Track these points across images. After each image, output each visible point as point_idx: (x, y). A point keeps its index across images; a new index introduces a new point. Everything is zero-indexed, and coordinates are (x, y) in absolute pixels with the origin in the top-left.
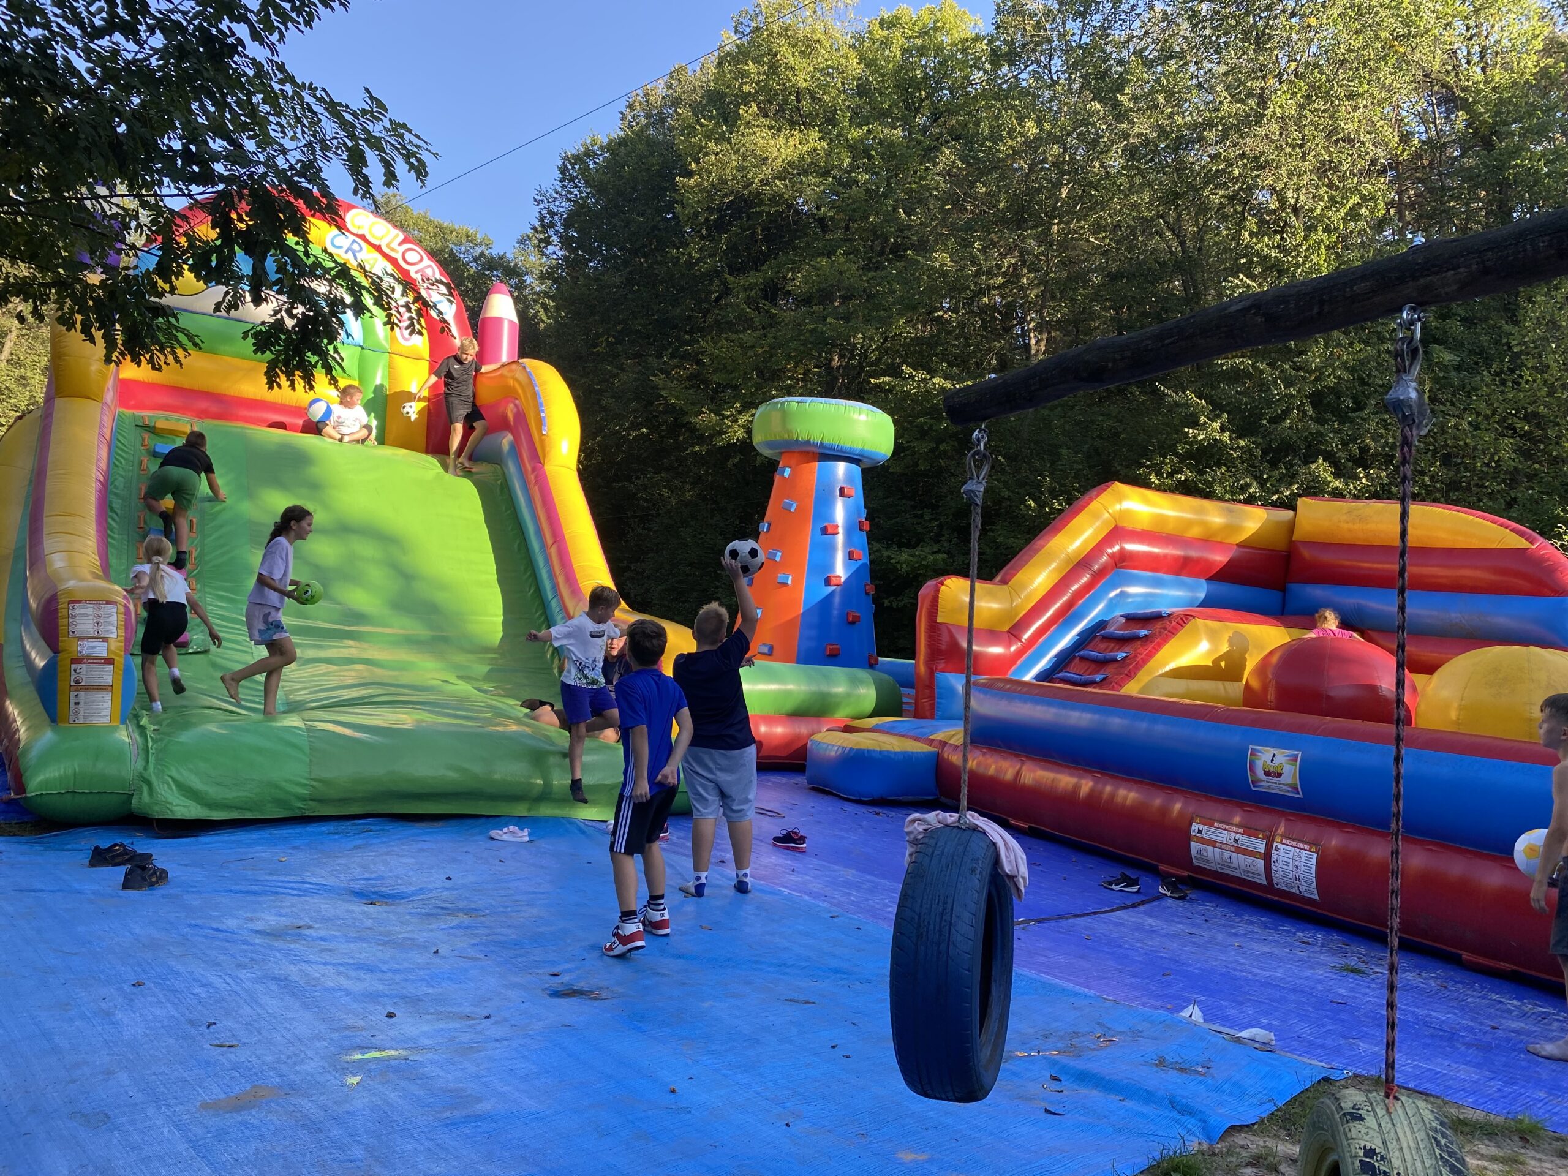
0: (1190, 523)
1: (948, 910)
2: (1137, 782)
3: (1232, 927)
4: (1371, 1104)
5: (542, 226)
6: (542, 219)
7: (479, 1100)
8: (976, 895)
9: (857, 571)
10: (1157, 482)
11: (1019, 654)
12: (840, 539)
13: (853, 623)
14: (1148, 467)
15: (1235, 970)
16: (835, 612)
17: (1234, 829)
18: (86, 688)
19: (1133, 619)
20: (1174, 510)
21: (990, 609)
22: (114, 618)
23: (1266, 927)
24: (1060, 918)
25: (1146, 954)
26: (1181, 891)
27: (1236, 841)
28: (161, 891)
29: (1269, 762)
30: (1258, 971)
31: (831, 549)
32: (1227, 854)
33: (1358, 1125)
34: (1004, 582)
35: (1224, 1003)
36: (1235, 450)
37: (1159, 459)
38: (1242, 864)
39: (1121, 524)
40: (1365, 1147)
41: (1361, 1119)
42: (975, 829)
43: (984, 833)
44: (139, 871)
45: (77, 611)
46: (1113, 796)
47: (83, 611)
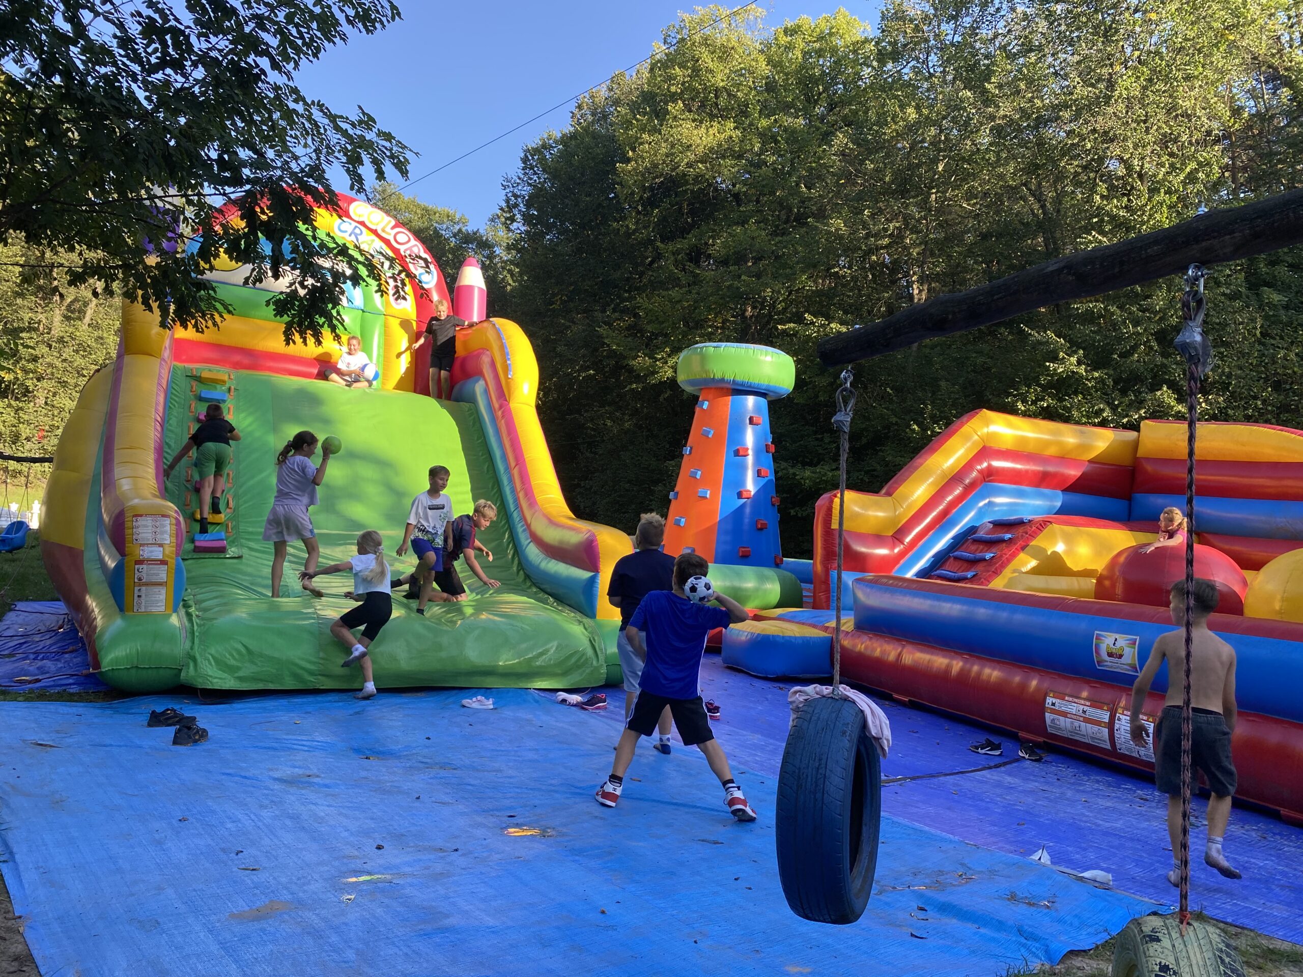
0: (1047, 443)
1: (823, 766)
2: (999, 662)
3: (1080, 785)
4: (1168, 929)
5: (508, 206)
6: (507, 201)
7: (447, 916)
8: (846, 753)
9: (765, 486)
10: (1023, 408)
11: (902, 554)
12: (750, 459)
13: (761, 529)
14: (1015, 396)
15: (1080, 821)
16: (746, 520)
17: (1082, 702)
18: (147, 584)
19: (1000, 525)
20: (1034, 432)
21: (877, 517)
22: (168, 528)
23: (1110, 785)
24: (932, 776)
25: (1004, 807)
26: (1037, 754)
27: (1084, 712)
28: (204, 746)
29: (1112, 645)
30: (1101, 822)
31: (743, 468)
32: (1076, 724)
33: (1155, 945)
34: (889, 494)
35: (1070, 849)
36: (1089, 380)
37: (1024, 389)
38: (1090, 731)
39: (988, 444)
40: (1160, 963)
41: (1158, 940)
42: (846, 699)
43: (854, 702)
44: (186, 730)
45: (139, 523)
46: (979, 674)
47: (144, 523)
